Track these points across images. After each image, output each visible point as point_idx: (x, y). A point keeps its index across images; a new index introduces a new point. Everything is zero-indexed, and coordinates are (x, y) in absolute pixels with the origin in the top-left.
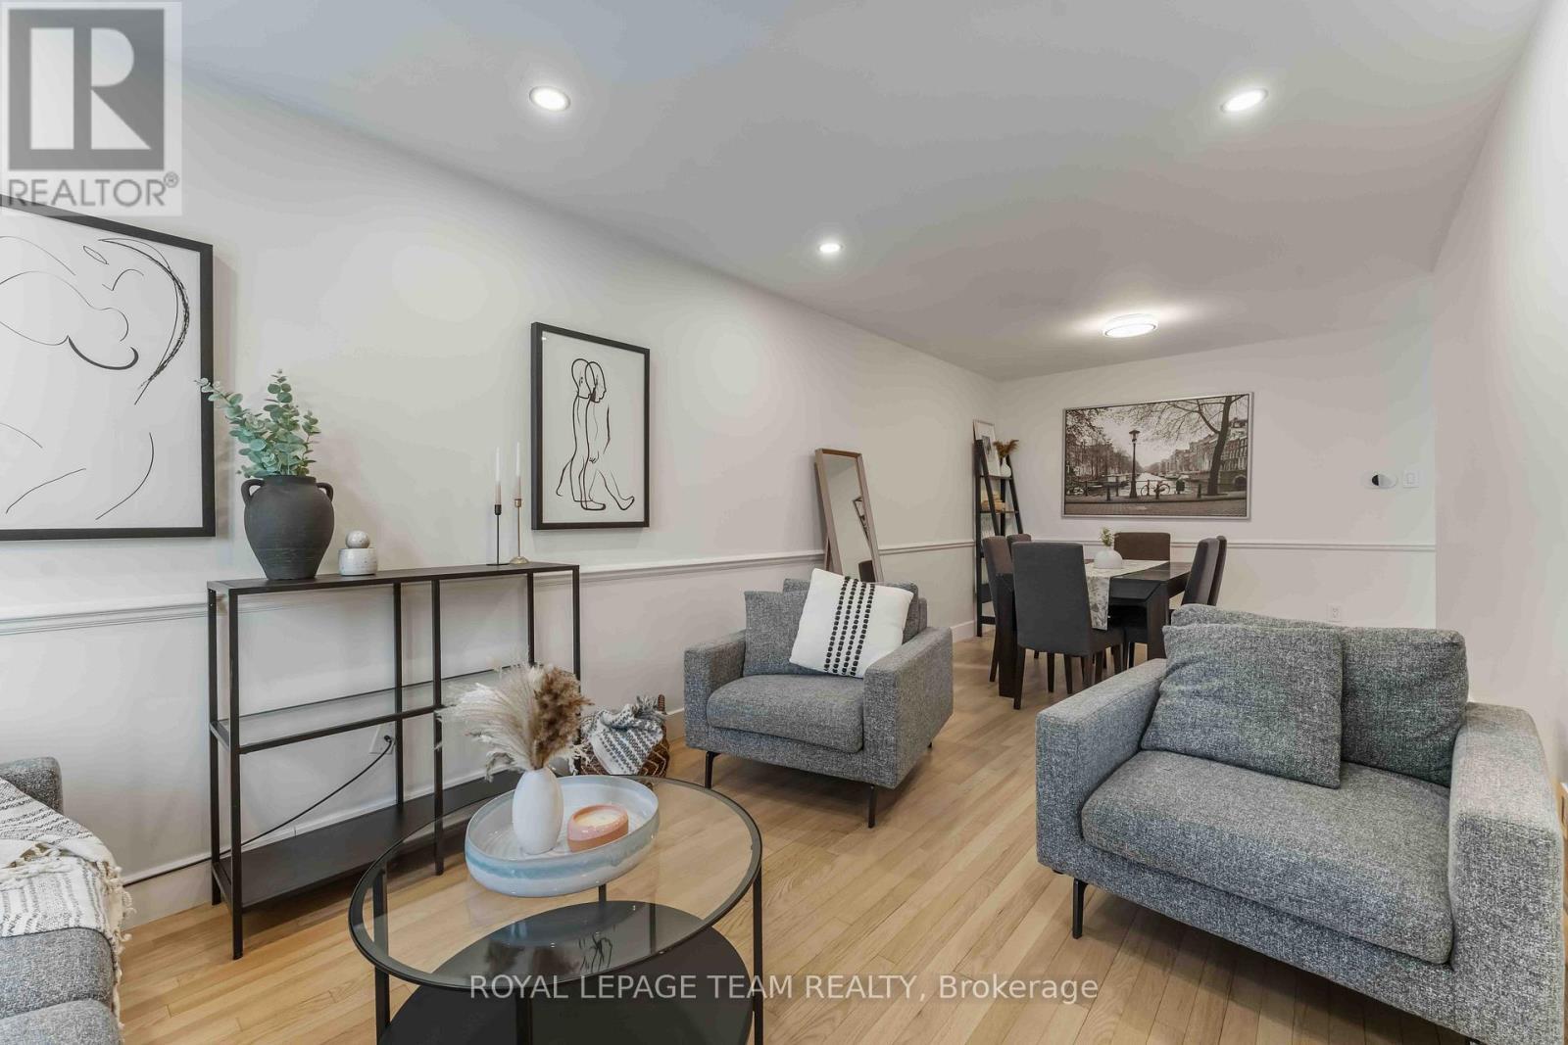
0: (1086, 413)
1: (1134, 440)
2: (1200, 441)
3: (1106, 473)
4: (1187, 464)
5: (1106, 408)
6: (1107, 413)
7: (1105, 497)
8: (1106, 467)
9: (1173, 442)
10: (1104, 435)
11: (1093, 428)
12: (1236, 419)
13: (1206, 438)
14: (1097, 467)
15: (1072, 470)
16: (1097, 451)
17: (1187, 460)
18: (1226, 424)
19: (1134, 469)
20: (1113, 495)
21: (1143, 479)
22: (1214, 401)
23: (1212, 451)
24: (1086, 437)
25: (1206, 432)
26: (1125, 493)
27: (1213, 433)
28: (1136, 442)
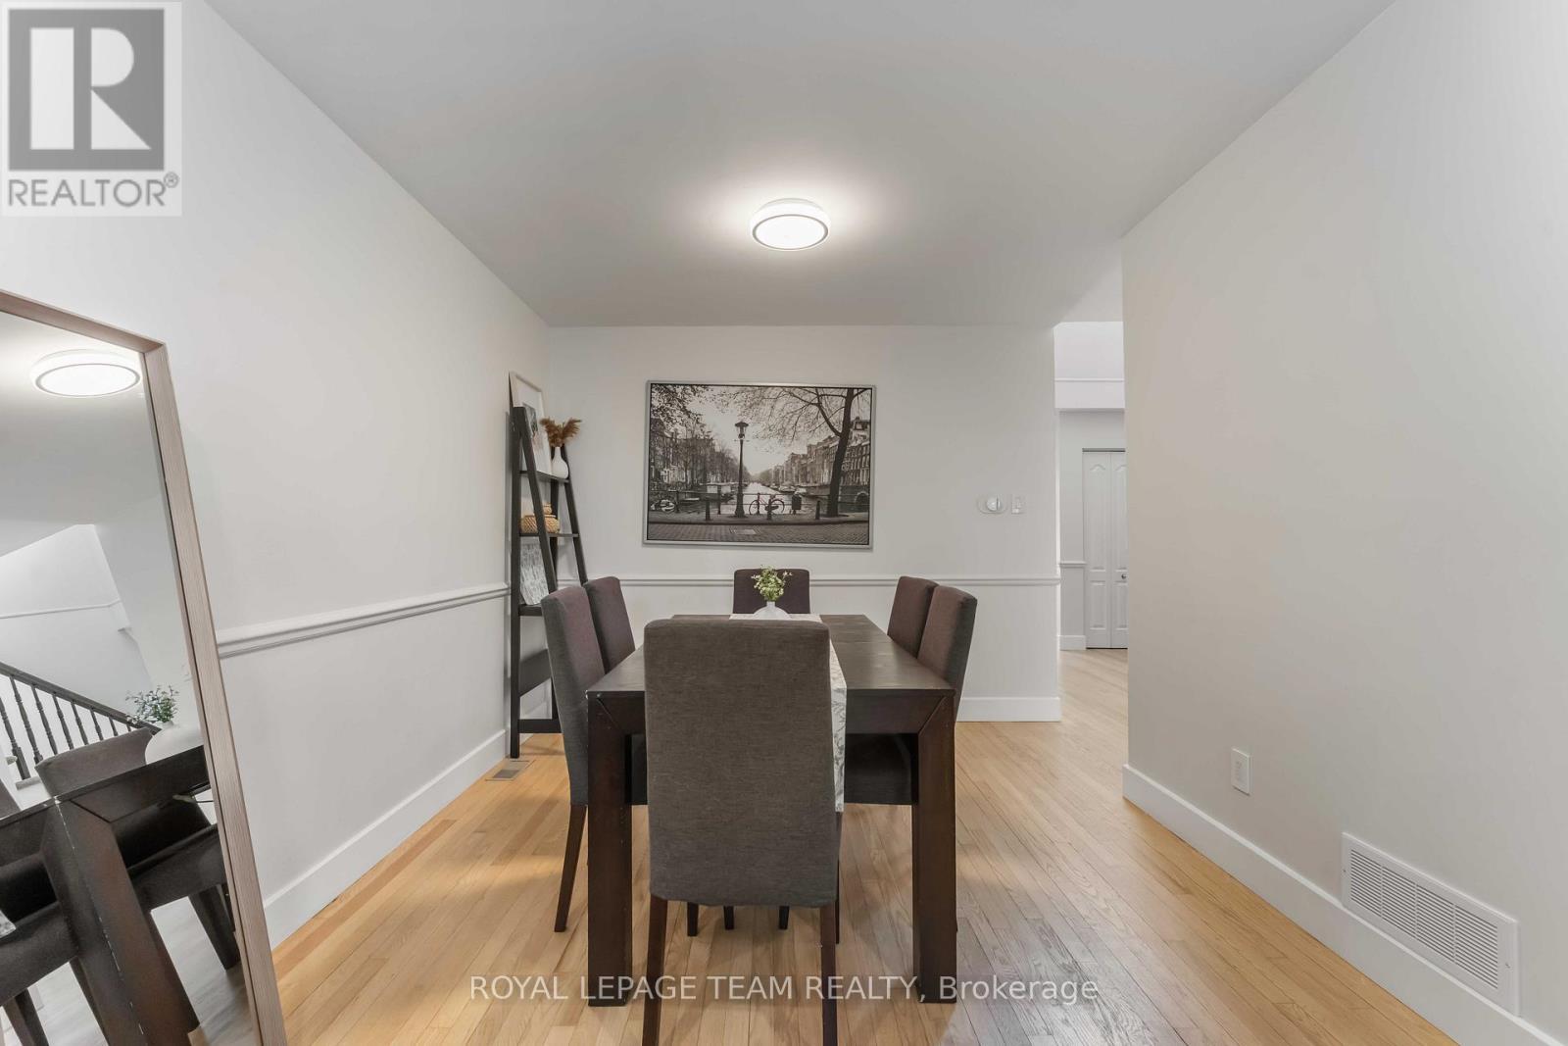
0: (679, 390)
1: (741, 435)
2: (819, 444)
3: (705, 480)
4: (804, 473)
5: (705, 386)
6: (707, 394)
7: (703, 515)
8: (704, 472)
9: (788, 442)
10: (703, 426)
11: (688, 413)
12: (858, 418)
13: (825, 441)
14: (692, 470)
15: (658, 473)
16: (694, 447)
17: (804, 468)
18: (847, 423)
19: (741, 477)
20: (713, 513)
21: (753, 489)
22: (835, 392)
23: (832, 458)
24: (677, 426)
25: (823, 434)
26: (729, 510)
27: (833, 435)
28: (745, 439)
